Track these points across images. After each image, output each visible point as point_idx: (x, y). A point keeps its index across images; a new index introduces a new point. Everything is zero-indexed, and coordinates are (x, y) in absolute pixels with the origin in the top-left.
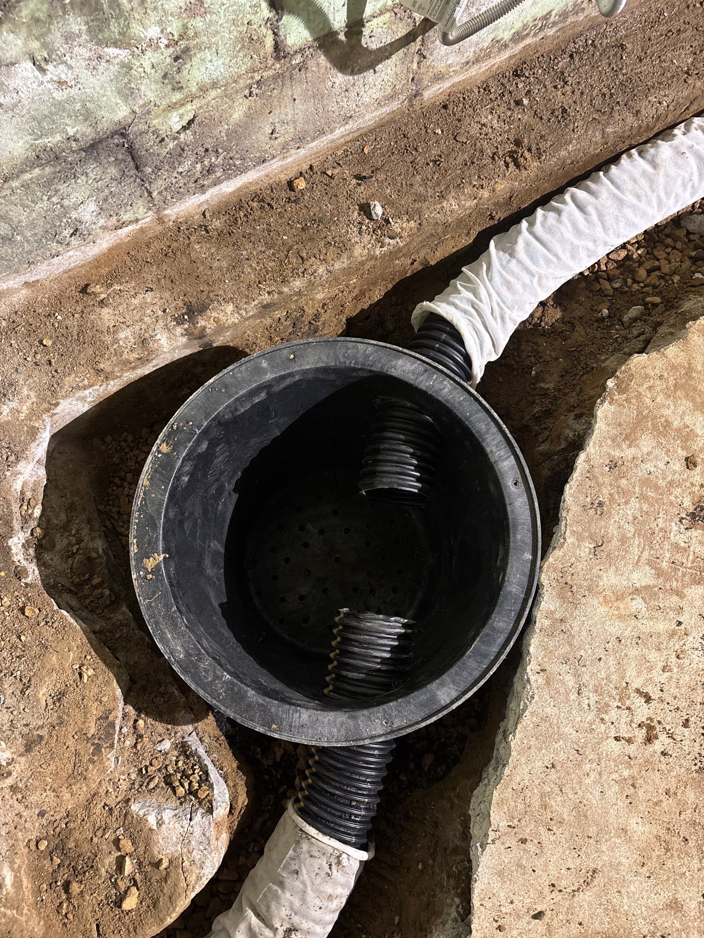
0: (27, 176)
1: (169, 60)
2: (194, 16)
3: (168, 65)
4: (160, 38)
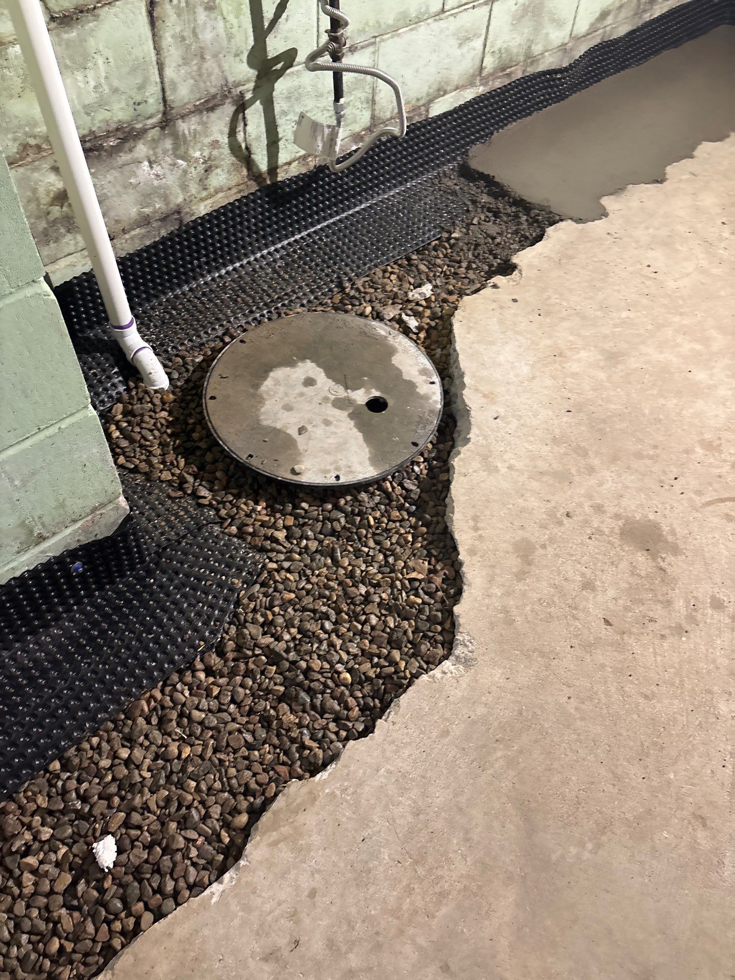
0: (133, 233)
1: (203, 171)
2: (214, 148)
3: (202, 174)
4: (200, 158)
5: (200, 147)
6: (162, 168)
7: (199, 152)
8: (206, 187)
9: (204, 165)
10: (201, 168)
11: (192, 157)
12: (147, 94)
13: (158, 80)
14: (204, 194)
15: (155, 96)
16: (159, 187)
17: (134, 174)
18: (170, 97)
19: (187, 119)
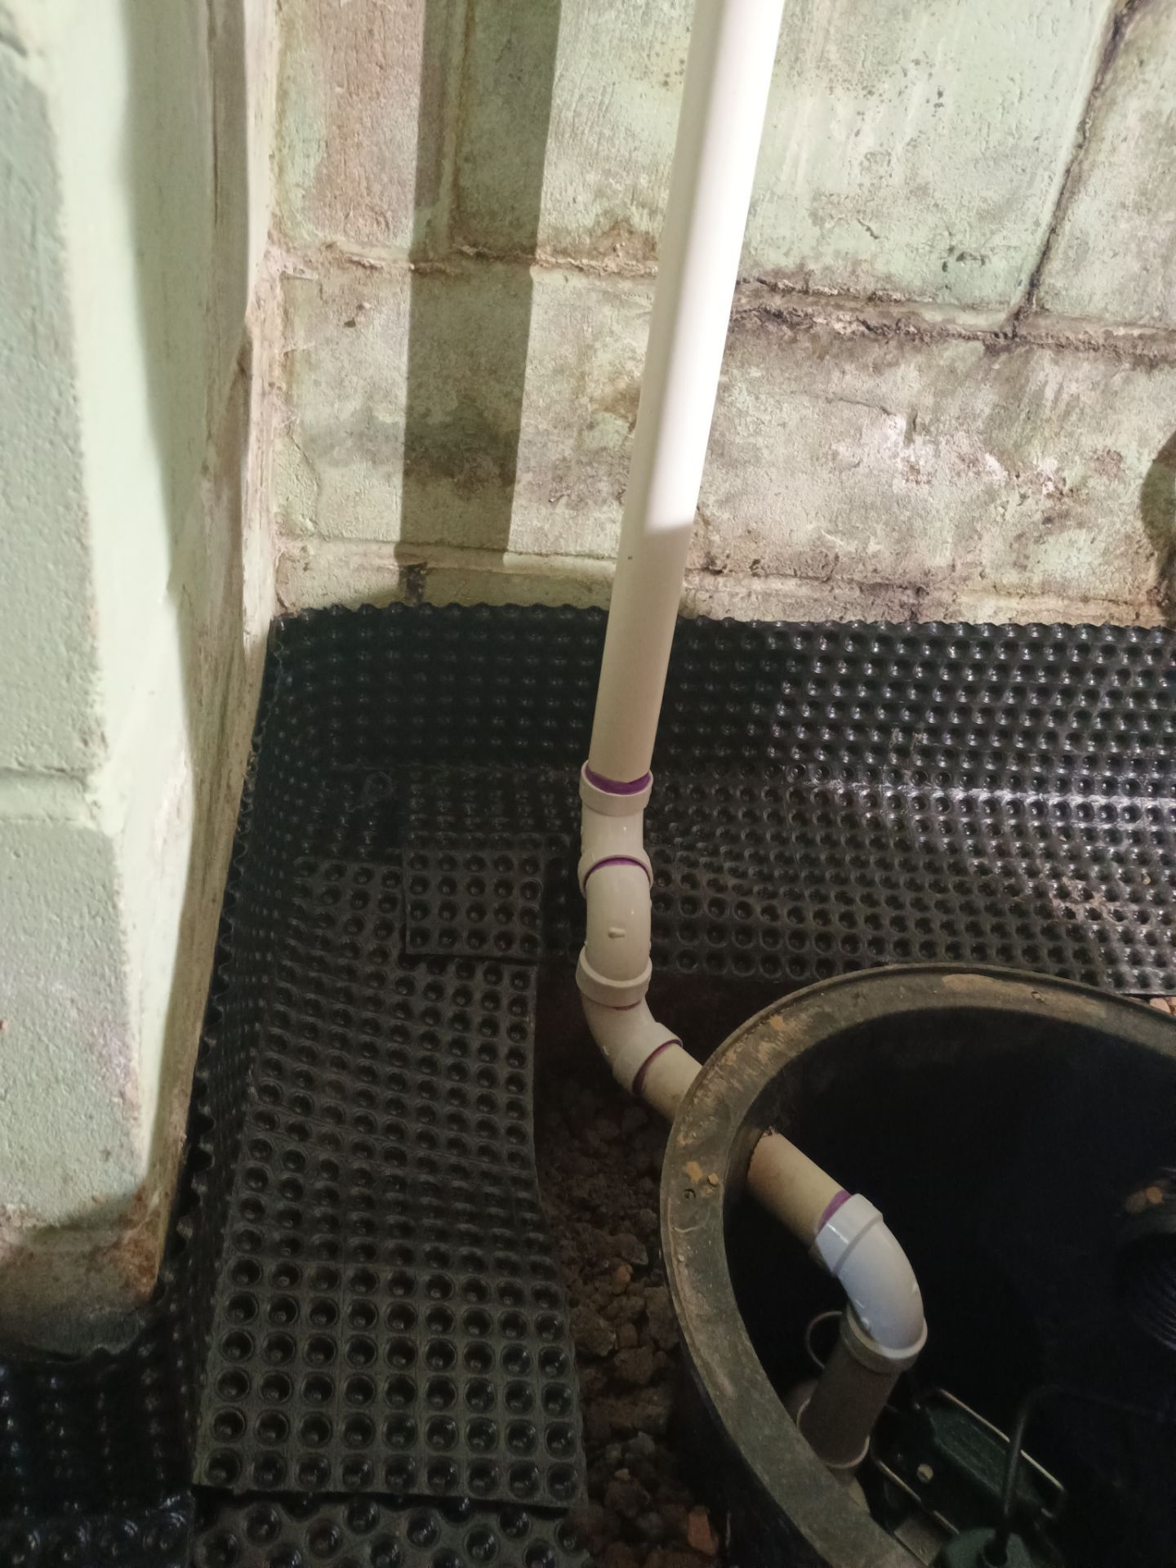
1: (1038, 517)
2: (1102, 472)
3: (1033, 523)
4: (1049, 479)
5: (1064, 449)
6: (937, 454)
7: (1056, 462)
8: (1025, 562)
9: (1049, 503)
10: (1038, 506)
11: (1028, 466)
12: (997, 240)
13: (1046, 218)
14: (1011, 577)
15: (1018, 257)
16: (902, 501)
17: (856, 434)
18: (1054, 277)
19: (1069, 357)
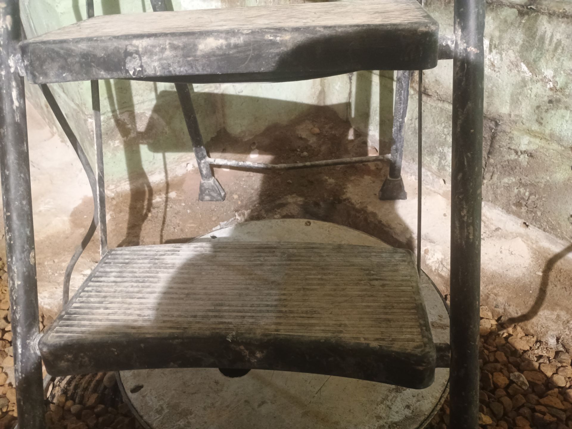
1: (546, 99)
3: (544, 101)
4: (550, 81)
5: (556, 67)
6: (502, 59)
7: (552, 73)
8: (542, 121)
9: (551, 93)
10: (545, 94)
11: (541, 73)
14: (535, 127)
19: (555, 21)
